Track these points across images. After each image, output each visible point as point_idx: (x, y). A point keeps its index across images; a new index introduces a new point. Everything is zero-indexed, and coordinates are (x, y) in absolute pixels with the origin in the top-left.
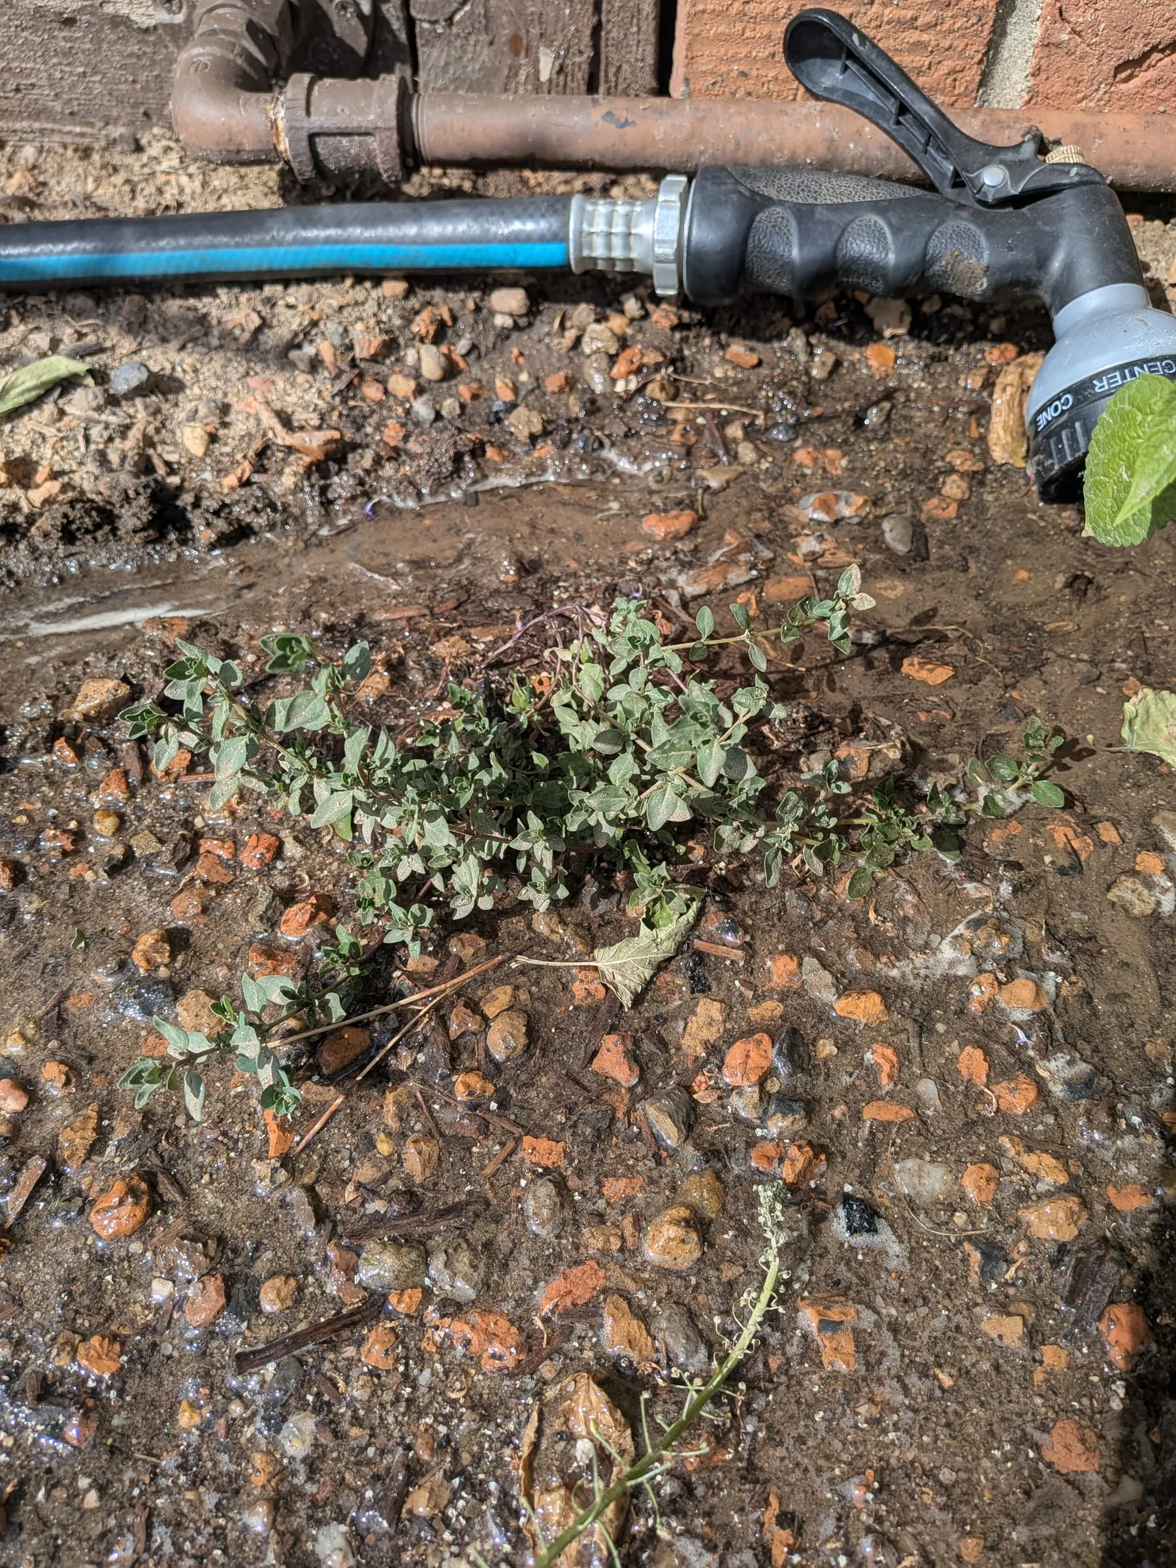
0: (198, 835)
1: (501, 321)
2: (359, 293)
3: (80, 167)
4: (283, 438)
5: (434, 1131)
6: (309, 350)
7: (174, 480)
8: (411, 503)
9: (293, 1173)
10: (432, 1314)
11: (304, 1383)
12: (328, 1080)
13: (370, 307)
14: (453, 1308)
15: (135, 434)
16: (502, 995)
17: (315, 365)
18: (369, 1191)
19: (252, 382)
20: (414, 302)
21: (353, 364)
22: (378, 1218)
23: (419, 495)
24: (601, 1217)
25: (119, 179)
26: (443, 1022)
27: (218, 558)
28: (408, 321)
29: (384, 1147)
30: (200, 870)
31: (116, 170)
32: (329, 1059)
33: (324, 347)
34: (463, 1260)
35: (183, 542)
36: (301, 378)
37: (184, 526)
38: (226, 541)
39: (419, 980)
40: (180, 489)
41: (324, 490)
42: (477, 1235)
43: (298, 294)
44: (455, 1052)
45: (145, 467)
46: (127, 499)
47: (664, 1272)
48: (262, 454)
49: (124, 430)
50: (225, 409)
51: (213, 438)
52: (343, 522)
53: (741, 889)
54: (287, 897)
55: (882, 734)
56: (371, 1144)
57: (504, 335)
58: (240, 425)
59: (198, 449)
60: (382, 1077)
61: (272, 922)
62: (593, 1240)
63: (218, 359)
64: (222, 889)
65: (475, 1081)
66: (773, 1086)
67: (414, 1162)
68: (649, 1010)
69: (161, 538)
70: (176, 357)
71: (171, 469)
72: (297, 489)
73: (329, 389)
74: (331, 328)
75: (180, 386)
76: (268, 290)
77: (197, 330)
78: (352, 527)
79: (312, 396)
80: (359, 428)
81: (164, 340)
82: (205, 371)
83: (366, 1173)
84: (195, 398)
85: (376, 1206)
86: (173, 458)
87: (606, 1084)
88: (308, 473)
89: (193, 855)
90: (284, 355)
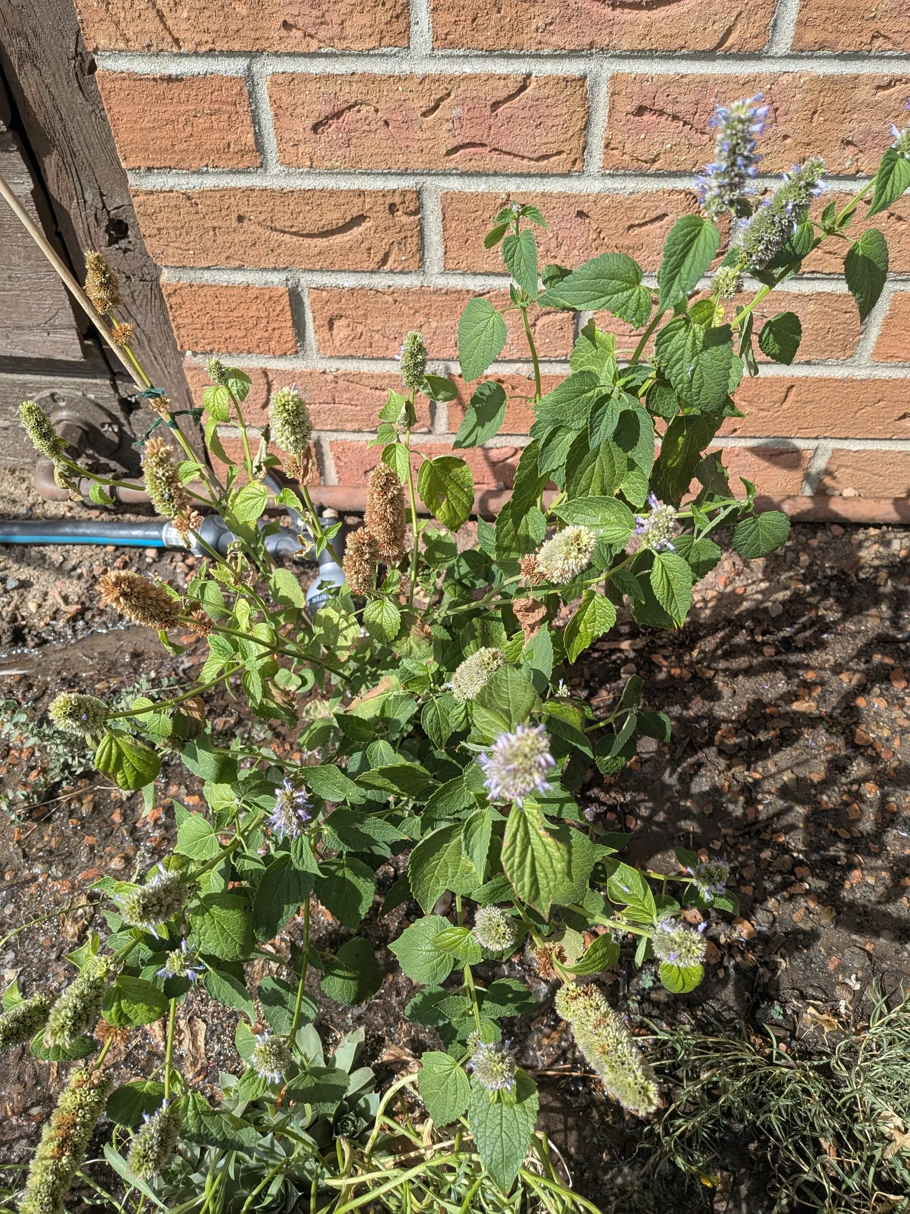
0: (10, 749)
1: (149, 560)
2: (98, 550)
3: (10, 478)
4: (63, 607)
5: (62, 834)
6: (79, 571)
7: (24, 623)
8: (105, 631)
9: (20, 846)
10: (50, 880)
11: (13, 897)
12: (33, 821)
13: (102, 555)
14: (55, 879)
15: (12, 604)
16: (90, 797)
17: (80, 577)
18: (40, 850)
19: (57, 583)
20: (118, 553)
21: (94, 577)
22: (40, 857)
23: (107, 628)
24: (101, 857)
25: (24, 486)
26: (70, 805)
27: (35, 652)
28: (114, 561)
29: (46, 839)
30: (8, 760)
31: (24, 480)
32: (35, 815)
33: (83, 570)
34: (61, 866)
35: (24, 645)
36: (75, 582)
37: (24, 641)
38: (37, 646)
39: (65, 793)
40: (25, 627)
41: (74, 627)
42: (66, 862)
43: (78, 549)
44: (71, 813)
45: (14, 619)
46: (4, 633)
47: (114, 870)
48: (55, 612)
49: (9, 604)
50: (46, 594)
51: (40, 606)
52: (80, 637)
53: (169, 766)
54: (32, 768)
55: (231, 714)
56: (43, 837)
57: (150, 565)
58: (50, 601)
59: (34, 611)
60: (49, 820)
61: (27, 776)
62: (98, 862)
63: (47, 573)
64: (14, 766)
65: (75, 821)
66: (160, 822)
67: (53, 844)
68: (132, 802)
69: (16, 644)
70: (32, 572)
71: (23, 618)
72: (64, 627)
73: (84, 586)
74: (87, 563)
75: (31, 585)
76: (67, 547)
77: (41, 562)
78: (83, 639)
79: (77, 589)
80: (91, 601)
81: (29, 565)
82: (42, 579)
83: (40, 845)
84: (36, 590)
85: (41, 854)
86: (24, 614)
87: (113, 823)
88: (68, 621)
89: (8, 755)
90: (69, 574)
